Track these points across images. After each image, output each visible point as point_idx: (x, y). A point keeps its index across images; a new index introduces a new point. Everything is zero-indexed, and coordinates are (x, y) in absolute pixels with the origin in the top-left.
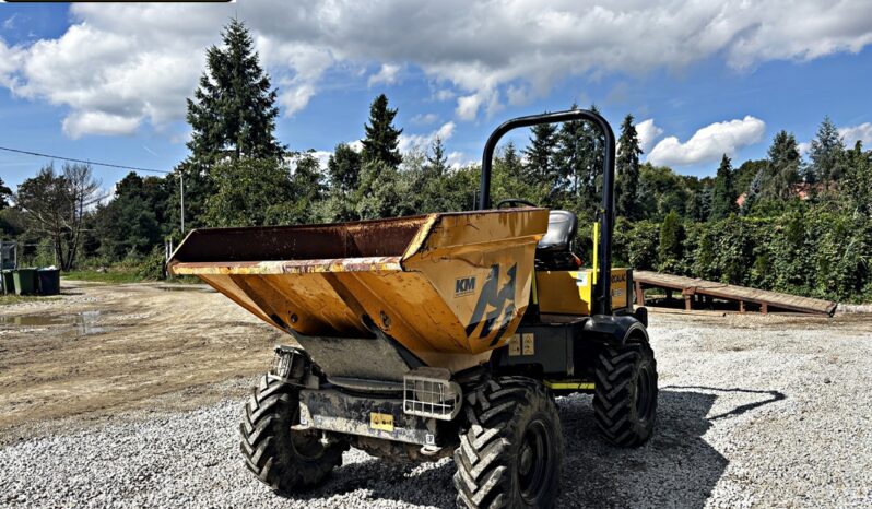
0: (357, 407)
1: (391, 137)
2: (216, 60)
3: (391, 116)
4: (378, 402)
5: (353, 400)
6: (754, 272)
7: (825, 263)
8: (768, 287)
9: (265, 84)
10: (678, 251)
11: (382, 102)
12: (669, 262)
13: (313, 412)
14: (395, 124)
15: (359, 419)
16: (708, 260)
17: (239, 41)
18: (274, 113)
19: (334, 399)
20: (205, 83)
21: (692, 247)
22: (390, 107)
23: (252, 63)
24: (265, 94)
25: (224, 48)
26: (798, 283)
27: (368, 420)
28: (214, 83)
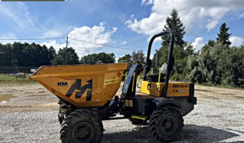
1: (227, 36)
2: (168, 20)
3: (227, 29)
9: (182, 25)
11: (224, 25)
14: (229, 32)
17: (174, 14)
18: (184, 33)
20: (165, 27)
22: (227, 27)
23: (178, 20)
24: (182, 28)
25: (171, 17)
28: (167, 26)
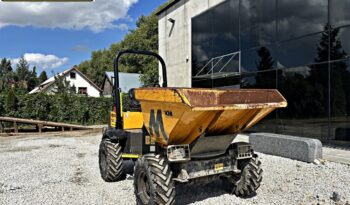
0: (209, 164)
4: (217, 160)
5: (207, 162)
6: (50, 116)
7: (77, 112)
8: (56, 121)
10: (16, 107)
12: (12, 112)
13: (188, 172)
15: (210, 169)
16: (30, 111)
19: (199, 163)
21: (22, 106)
26: (67, 119)
27: (213, 168)
